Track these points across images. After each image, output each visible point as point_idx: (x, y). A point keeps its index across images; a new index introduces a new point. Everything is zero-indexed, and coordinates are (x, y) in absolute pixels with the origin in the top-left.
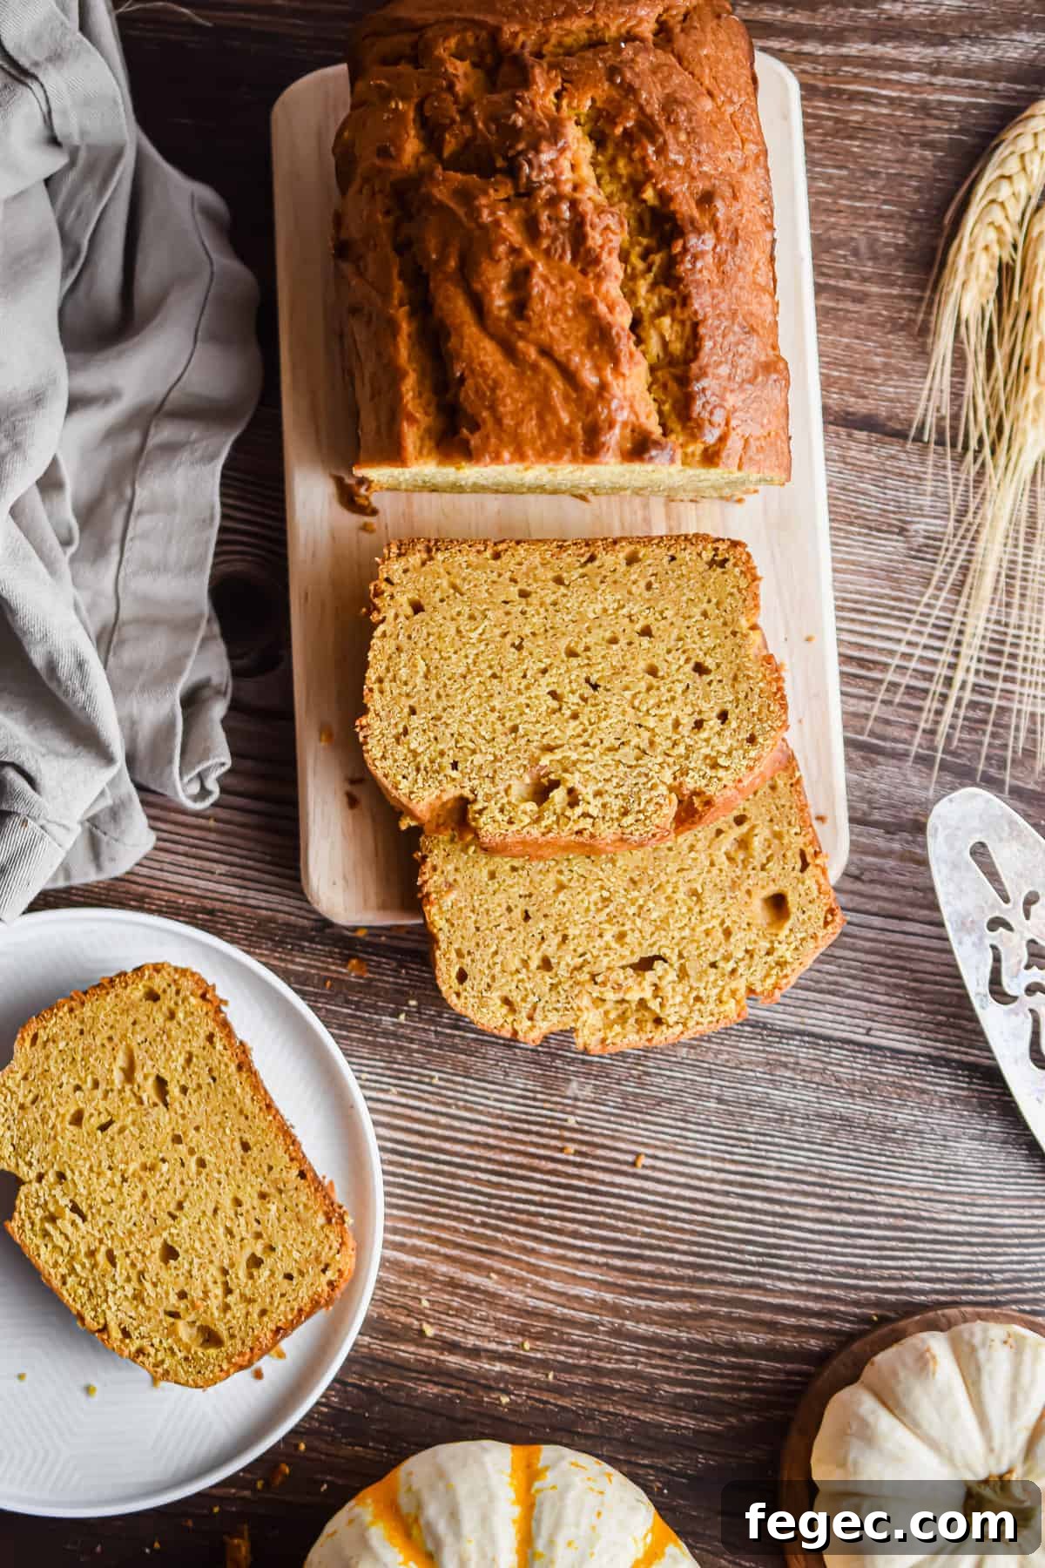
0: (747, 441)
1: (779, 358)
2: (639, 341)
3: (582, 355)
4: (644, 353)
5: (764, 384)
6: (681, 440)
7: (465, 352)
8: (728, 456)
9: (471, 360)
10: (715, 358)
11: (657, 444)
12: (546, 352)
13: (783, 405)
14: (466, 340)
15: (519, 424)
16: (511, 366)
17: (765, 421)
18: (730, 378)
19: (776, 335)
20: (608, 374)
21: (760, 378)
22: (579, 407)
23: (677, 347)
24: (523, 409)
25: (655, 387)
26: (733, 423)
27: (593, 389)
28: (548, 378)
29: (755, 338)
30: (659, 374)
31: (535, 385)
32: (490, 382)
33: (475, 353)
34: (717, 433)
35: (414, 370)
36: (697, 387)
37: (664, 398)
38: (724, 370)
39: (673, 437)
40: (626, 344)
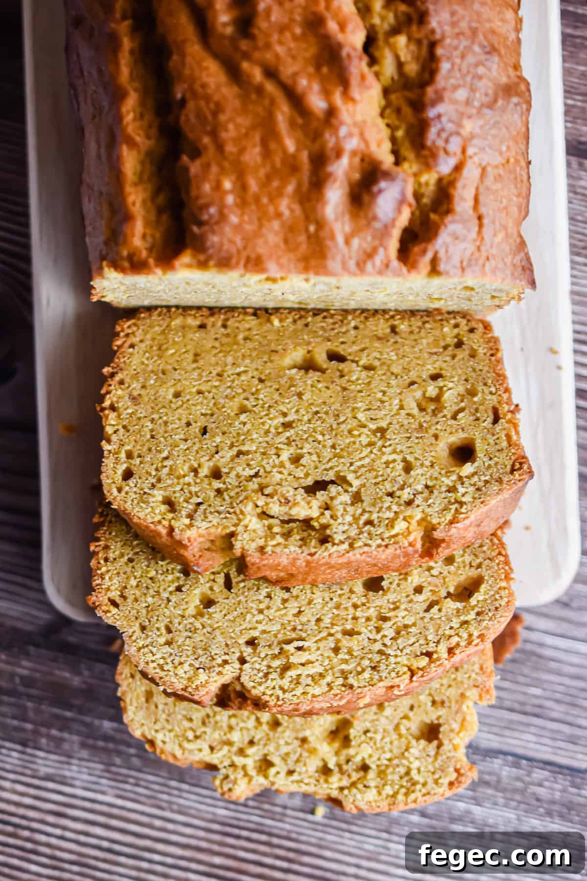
0: (484, 170)
1: (522, 79)
2: (373, 61)
3: (310, 77)
4: (377, 75)
5: (504, 110)
6: (415, 168)
7: (187, 72)
8: (464, 186)
9: (192, 80)
10: (452, 81)
11: (387, 175)
12: (271, 73)
13: (524, 129)
14: (188, 59)
15: (242, 151)
16: (236, 89)
17: (504, 148)
18: (468, 103)
19: (519, 54)
20: (338, 98)
21: (500, 102)
22: (306, 135)
23: (412, 68)
24: (246, 135)
25: (388, 111)
26: (470, 151)
27: (321, 115)
28: (273, 102)
29: (496, 59)
30: (393, 97)
31: (260, 110)
32: (212, 106)
33: (197, 73)
34: (452, 162)
35: (135, 90)
36: (432, 113)
37: (397, 123)
38: (461, 94)
39: (406, 165)
40: (358, 66)
